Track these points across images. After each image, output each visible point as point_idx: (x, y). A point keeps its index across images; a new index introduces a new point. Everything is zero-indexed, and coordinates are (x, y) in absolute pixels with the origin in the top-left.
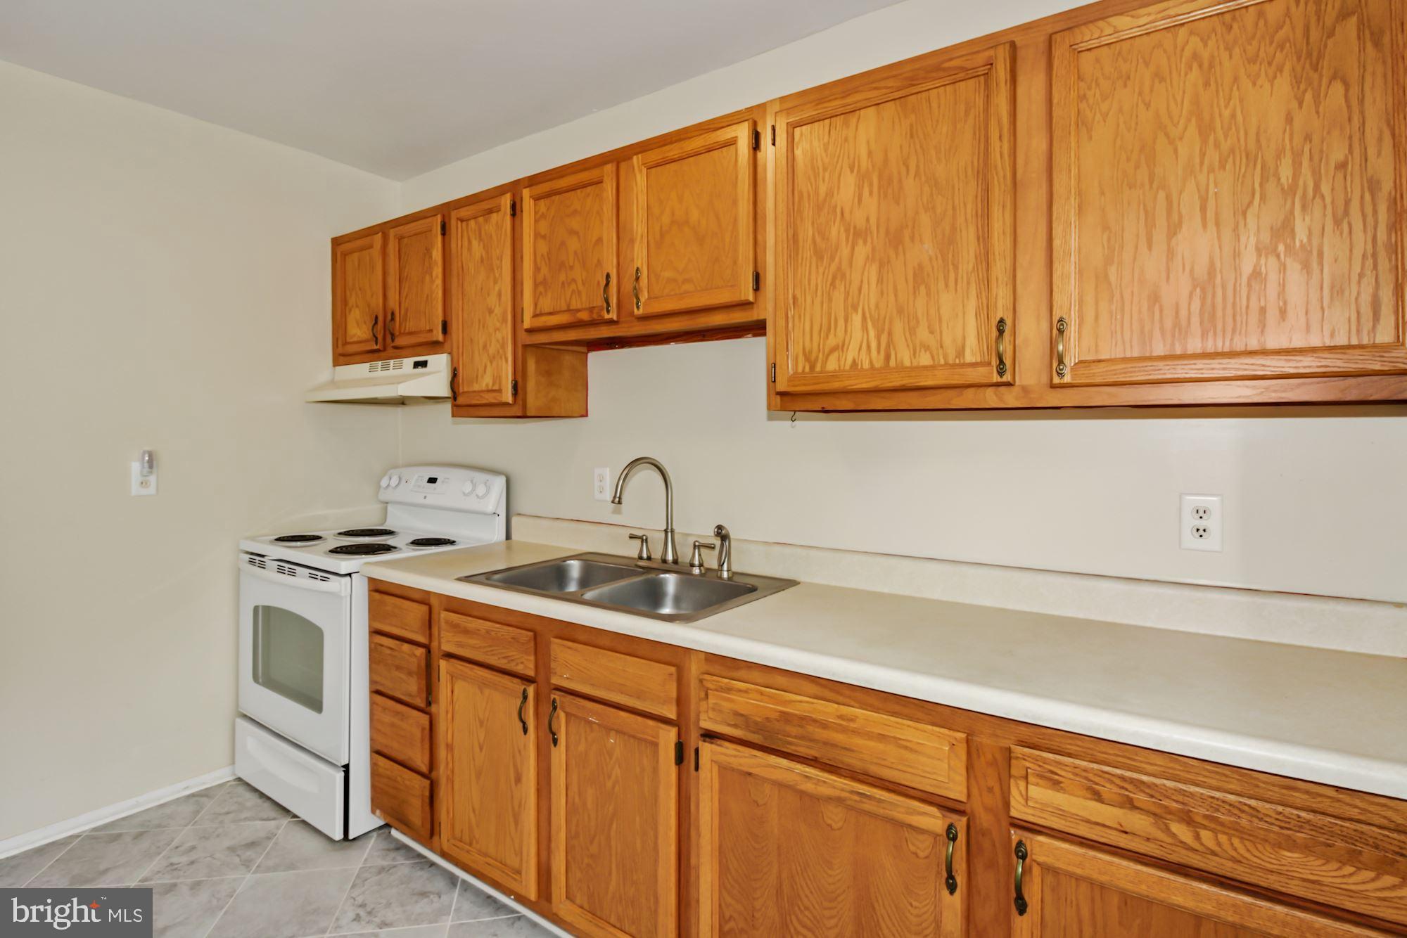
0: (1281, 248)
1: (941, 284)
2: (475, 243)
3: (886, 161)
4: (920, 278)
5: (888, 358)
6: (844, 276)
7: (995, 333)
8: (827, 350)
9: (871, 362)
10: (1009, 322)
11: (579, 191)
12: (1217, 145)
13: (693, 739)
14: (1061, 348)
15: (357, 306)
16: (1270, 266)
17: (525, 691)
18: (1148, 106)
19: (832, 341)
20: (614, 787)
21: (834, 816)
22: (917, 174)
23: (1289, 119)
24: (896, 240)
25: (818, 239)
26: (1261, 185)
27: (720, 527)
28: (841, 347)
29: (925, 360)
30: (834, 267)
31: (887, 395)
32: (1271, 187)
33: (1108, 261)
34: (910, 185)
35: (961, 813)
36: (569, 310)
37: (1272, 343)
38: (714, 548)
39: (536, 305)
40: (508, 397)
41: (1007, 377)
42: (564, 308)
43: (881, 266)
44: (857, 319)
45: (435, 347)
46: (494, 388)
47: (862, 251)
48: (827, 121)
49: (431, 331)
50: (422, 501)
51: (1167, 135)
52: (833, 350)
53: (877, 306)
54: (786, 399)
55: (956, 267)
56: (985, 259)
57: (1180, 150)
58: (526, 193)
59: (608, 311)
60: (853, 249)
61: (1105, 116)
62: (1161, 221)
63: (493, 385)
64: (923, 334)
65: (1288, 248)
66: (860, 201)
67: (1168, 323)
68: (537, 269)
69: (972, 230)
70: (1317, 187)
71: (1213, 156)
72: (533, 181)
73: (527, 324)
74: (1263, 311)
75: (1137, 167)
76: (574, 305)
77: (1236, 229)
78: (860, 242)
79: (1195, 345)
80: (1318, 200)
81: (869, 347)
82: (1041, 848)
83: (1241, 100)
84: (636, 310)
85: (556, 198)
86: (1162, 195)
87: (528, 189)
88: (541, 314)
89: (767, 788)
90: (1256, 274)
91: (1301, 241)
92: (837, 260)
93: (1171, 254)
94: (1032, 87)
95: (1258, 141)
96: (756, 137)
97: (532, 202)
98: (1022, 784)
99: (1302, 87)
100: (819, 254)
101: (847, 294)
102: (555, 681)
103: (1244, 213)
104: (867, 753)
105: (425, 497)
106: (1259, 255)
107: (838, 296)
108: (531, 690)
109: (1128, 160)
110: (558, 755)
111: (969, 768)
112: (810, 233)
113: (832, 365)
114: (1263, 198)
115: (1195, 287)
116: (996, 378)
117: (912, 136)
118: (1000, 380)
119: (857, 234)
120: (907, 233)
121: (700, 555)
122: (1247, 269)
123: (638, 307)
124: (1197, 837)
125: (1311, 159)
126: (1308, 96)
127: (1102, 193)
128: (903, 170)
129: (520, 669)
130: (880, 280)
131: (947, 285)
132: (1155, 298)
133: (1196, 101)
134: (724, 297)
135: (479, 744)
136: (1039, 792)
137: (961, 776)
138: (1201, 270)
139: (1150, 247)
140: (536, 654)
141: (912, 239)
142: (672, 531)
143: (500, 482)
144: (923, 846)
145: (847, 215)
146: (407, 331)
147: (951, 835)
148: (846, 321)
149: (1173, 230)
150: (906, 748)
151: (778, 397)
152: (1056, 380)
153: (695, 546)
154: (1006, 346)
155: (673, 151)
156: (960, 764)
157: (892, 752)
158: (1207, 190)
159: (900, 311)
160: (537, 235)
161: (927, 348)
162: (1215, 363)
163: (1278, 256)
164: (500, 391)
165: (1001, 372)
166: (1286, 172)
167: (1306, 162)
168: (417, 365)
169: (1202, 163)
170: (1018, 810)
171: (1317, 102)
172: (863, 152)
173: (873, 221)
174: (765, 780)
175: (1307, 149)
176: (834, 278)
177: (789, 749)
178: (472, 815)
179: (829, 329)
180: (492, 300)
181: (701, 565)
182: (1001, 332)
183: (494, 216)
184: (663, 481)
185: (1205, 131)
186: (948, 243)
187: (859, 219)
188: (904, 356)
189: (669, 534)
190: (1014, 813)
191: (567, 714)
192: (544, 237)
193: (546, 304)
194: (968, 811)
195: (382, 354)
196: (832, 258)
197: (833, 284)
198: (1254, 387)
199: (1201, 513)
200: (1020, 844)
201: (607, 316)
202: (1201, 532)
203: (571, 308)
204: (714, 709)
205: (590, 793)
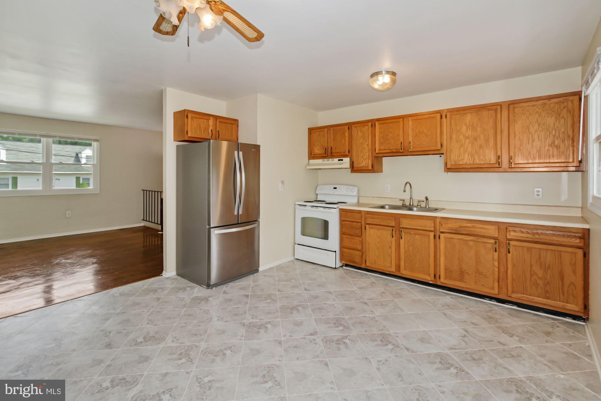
0: (553, 145)
1: (486, 148)
2: (359, 133)
3: (473, 124)
4: (481, 147)
5: (474, 162)
6: (463, 145)
7: (498, 158)
8: (459, 160)
9: (470, 162)
10: (500, 156)
11: (392, 123)
12: (541, 127)
13: (438, 234)
14: (511, 161)
15: (318, 145)
16: (551, 149)
17: (393, 229)
18: (528, 119)
19: (460, 158)
20: (417, 245)
21: (471, 243)
22: (480, 127)
23: (554, 124)
24: (475, 139)
25: (457, 138)
26: (549, 135)
27: (426, 197)
28: (463, 159)
29: (482, 162)
30: (461, 144)
31: (473, 169)
32: (551, 135)
33: (521, 146)
34: (479, 129)
35: (497, 239)
36: (389, 149)
37: (551, 161)
38: (424, 202)
39: (379, 148)
40: (370, 168)
41: (500, 166)
42: (388, 149)
43: (472, 144)
44: (466, 154)
45: (346, 156)
46: (366, 166)
47: (467, 141)
48: (459, 115)
49: (345, 152)
50: (333, 193)
51: (532, 125)
52: (461, 160)
53: (471, 152)
54: (449, 169)
55: (489, 145)
56: (496, 144)
57: (534, 127)
58: (377, 123)
59: (401, 150)
60: (465, 140)
61: (520, 120)
62: (531, 139)
63: (365, 165)
64: (482, 157)
65: (554, 146)
66: (467, 131)
67: (532, 157)
68: (380, 140)
69: (492, 139)
70: (559, 136)
71: (540, 129)
72: (378, 120)
73: (377, 152)
74: (550, 156)
75: (526, 129)
76: (391, 148)
77: (545, 142)
78: (467, 139)
79: (537, 161)
80: (559, 138)
81: (469, 160)
82: (512, 243)
83: (546, 120)
84: (409, 150)
85: (386, 124)
86: (531, 135)
87: (377, 122)
88: (381, 150)
89: (456, 241)
90: (548, 150)
91: (557, 136)
92: (462, 142)
93: (532, 145)
94: (505, 113)
95: (549, 127)
96: (441, 116)
97: (378, 124)
98: (509, 233)
99: (557, 119)
100: (457, 141)
101: (464, 149)
102: (401, 226)
103: (546, 139)
104: (478, 231)
105: (334, 192)
106: (549, 147)
107: (462, 150)
108: (394, 229)
109: (524, 128)
110: (402, 241)
111: (499, 231)
112: (455, 137)
113: (461, 163)
114: (550, 137)
115: (537, 151)
116: (498, 166)
117: (479, 120)
118: (499, 166)
119: (467, 138)
120: (478, 138)
121: (420, 203)
122: (547, 149)
123: (410, 149)
124: (539, 237)
125: (558, 131)
126: (558, 121)
127: (519, 133)
128: (477, 126)
129: (391, 225)
130: (472, 147)
131: (487, 148)
132: (530, 153)
133: (537, 119)
134: (434, 148)
135: (378, 242)
136: (512, 233)
137: (497, 233)
138: (538, 149)
139: (529, 144)
140: (395, 221)
141: (479, 139)
142: (412, 198)
143: (356, 189)
144: (489, 246)
145: (464, 133)
146: (336, 152)
147: (496, 243)
148: (464, 154)
149: (533, 141)
150: (487, 229)
151: (447, 169)
152: (510, 167)
153: (419, 201)
154: (500, 160)
155: (419, 117)
156: (497, 231)
157: (484, 231)
158: (539, 135)
159: (477, 153)
160: (380, 132)
161: (482, 160)
162: (541, 164)
163: (552, 147)
164: (368, 167)
165: (499, 165)
166: (554, 133)
167: (557, 132)
168: (339, 160)
169: (538, 130)
170: (509, 237)
171: (559, 121)
172: (468, 122)
173: (470, 135)
174: (455, 239)
175: (557, 129)
176: (461, 146)
177: (461, 233)
178: (376, 258)
179: (460, 156)
180: (365, 146)
181: (420, 206)
182: (499, 158)
183: (366, 127)
184: (410, 186)
185: (539, 125)
186: (487, 141)
187: (467, 135)
188: (477, 161)
189: (411, 199)
190: (508, 237)
191: (404, 232)
192: (382, 133)
193: (382, 148)
194: (498, 239)
195: (327, 157)
196: (461, 142)
197: (461, 147)
198: (548, 169)
199: (538, 191)
200: (509, 242)
201: (401, 151)
202: (538, 195)
203: (390, 149)
204: (444, 227)
205: (411, 249)
